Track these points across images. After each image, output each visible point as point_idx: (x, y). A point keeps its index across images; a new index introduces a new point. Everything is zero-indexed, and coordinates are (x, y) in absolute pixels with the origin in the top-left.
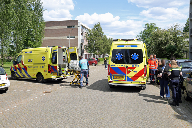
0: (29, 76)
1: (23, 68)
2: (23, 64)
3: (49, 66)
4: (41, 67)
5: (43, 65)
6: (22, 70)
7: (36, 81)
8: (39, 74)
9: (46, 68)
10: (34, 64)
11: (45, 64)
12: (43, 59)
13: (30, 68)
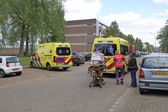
0: (41, 65)
1: (38, 59)
2: (38, 56)
3: (54, 57)
4: (49, 58)
5: (51, 57)
6: (37, 60)
7: (46, 69)
8: (48, 63)
9: (53, 59)
10: (45, 56)
11: (52, 56)
12: (51, 52)
13: (42, 59)
